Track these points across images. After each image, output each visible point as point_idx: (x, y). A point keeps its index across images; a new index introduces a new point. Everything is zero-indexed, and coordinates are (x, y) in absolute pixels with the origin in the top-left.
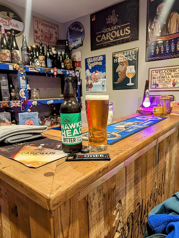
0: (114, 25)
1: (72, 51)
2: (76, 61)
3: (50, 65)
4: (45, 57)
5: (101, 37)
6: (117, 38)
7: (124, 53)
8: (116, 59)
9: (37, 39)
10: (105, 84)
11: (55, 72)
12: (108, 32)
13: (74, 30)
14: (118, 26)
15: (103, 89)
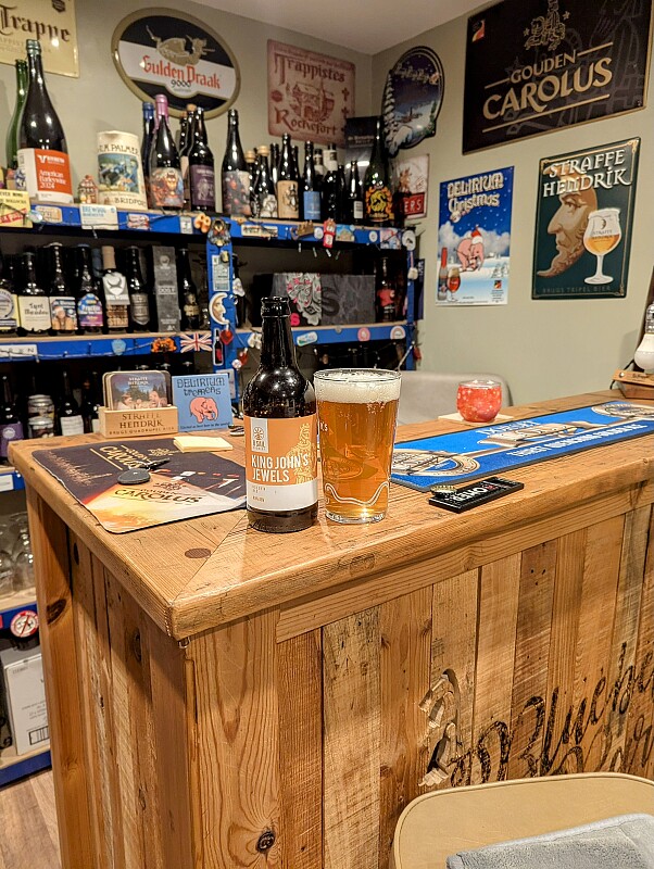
0: (550, 55)
1: (399, 156)
2: (409, 194)
3: (312, 211)
4: (296, 184)
5: (502, 101)
6: (559, 101)
7: (582, 158)
8: (552, 184)
9: (278, 121)
10: (506, 276)
11: (327, 236)
12: (530, 81)
13: (409, 80)
14: (566, 56)
15: (497, 295)
